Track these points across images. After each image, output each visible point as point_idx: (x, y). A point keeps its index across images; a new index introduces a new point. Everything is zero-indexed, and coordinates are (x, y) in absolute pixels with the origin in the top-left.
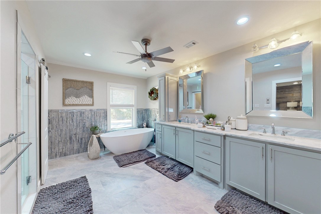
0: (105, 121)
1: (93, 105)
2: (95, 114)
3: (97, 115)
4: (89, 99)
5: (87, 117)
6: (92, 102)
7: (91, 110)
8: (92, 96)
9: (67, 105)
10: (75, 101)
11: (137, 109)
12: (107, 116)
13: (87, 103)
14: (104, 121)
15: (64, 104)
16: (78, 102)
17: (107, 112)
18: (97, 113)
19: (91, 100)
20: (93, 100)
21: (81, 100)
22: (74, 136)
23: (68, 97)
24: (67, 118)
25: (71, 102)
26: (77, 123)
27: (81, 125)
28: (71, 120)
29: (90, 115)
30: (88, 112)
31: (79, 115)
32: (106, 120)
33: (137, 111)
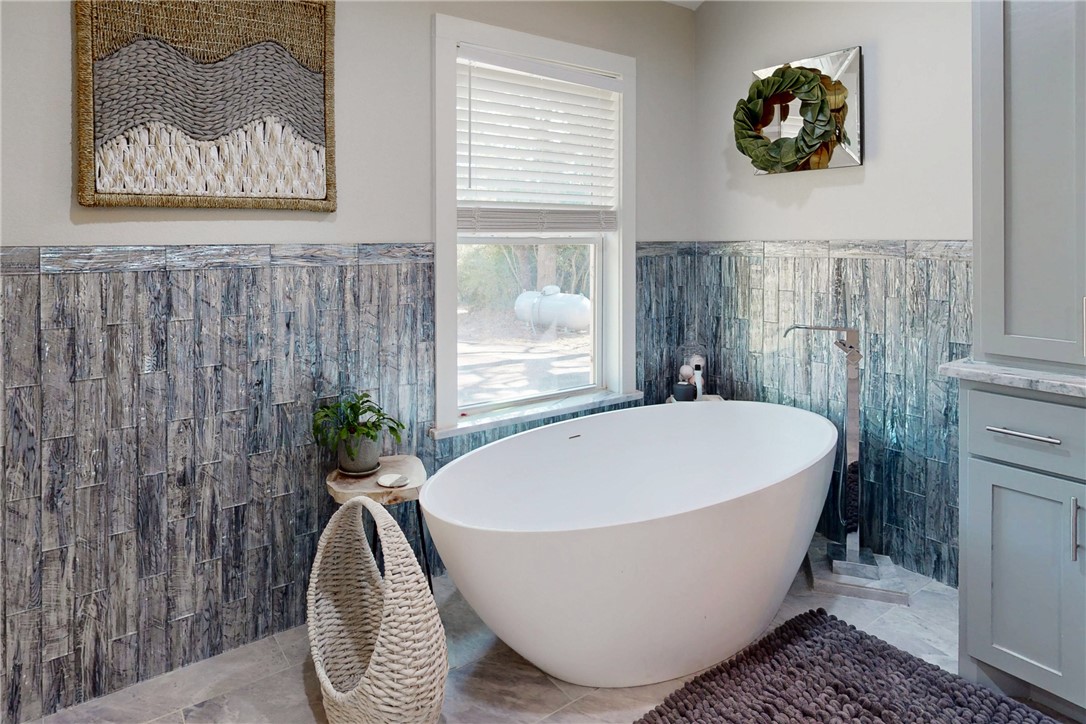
0: (422, 346)
1: (324, 207)
2: (342, 290)
3: (356, 297)
4: (300, 148)
5: (281, 319)
6: (323, 181)
7: (313, 256)
8: (318, 128)
9: (109, 205)
10: (181, 165)
11: (639, 247)
12: (432, 300)
13: (280, 184)
14: (414, 349)
15: (89, 198)
16: (210, 178)
17: (431, 267)
18: (357, 279)
19: (319, 161)
20: (330, 158)
21: (237, 160)
22: (175, 492)
23: (126, 128)
24: (112, 332)
25: (150, 179)
26: (198, 378)
27: (235, 392)
28: (148, 347)
29: (303, 299)
30: (293, 267)
31: (216, 302)
32: (430, 337)
33: (639, 261)
